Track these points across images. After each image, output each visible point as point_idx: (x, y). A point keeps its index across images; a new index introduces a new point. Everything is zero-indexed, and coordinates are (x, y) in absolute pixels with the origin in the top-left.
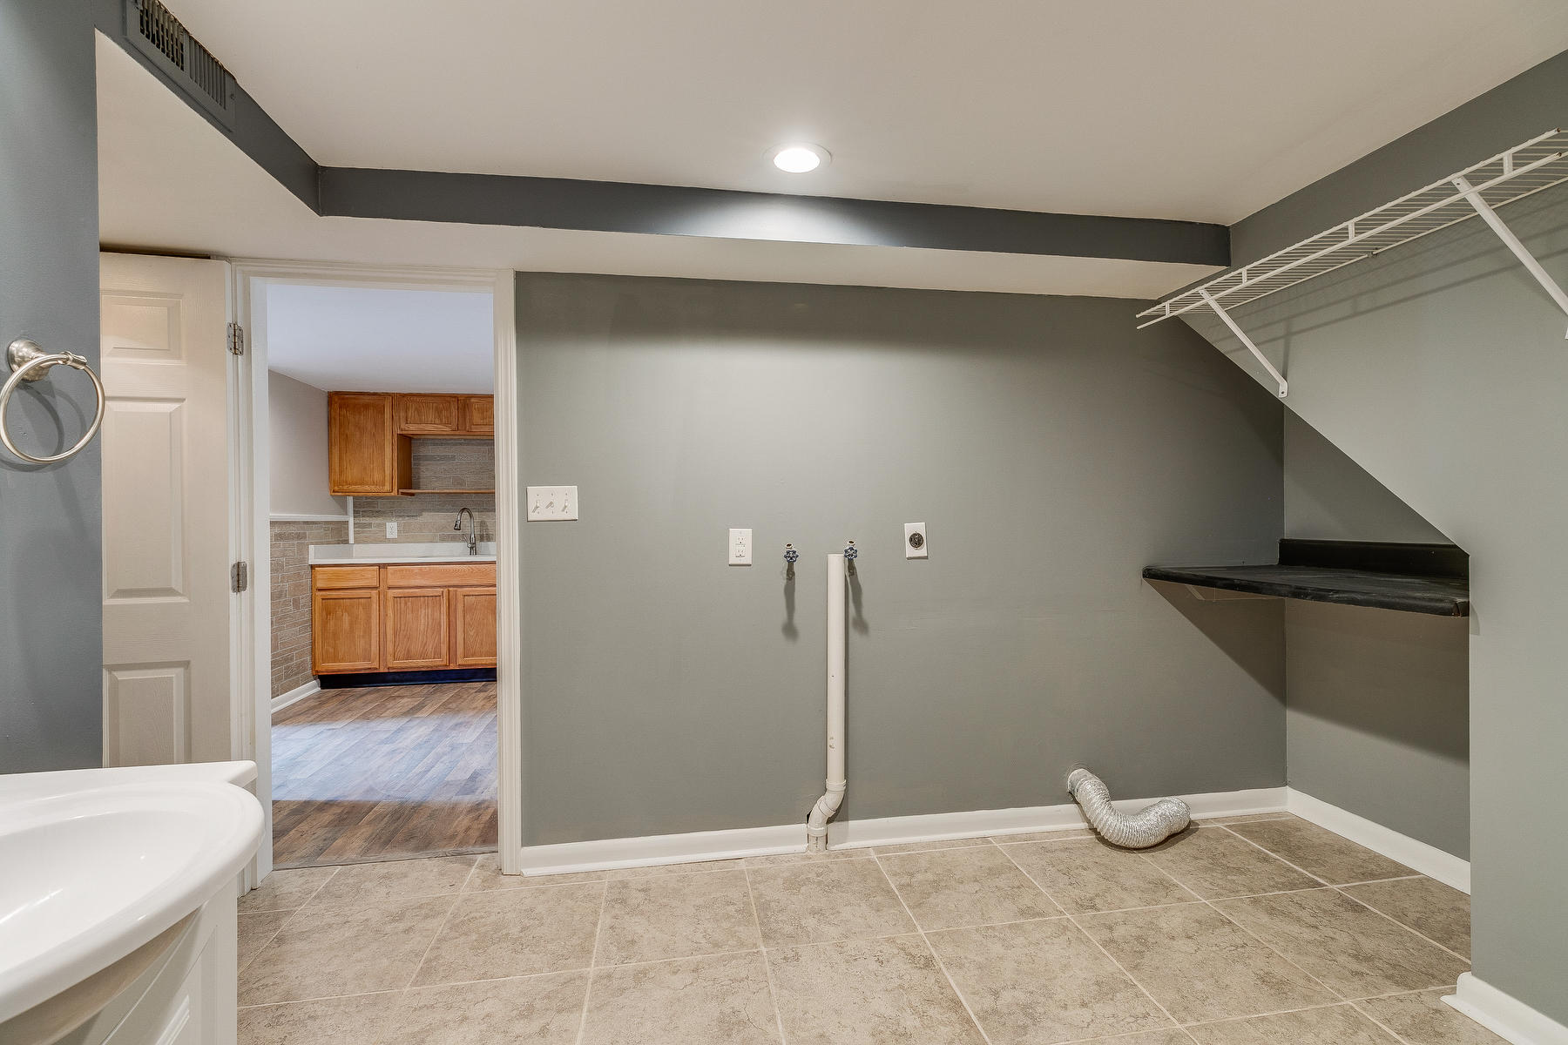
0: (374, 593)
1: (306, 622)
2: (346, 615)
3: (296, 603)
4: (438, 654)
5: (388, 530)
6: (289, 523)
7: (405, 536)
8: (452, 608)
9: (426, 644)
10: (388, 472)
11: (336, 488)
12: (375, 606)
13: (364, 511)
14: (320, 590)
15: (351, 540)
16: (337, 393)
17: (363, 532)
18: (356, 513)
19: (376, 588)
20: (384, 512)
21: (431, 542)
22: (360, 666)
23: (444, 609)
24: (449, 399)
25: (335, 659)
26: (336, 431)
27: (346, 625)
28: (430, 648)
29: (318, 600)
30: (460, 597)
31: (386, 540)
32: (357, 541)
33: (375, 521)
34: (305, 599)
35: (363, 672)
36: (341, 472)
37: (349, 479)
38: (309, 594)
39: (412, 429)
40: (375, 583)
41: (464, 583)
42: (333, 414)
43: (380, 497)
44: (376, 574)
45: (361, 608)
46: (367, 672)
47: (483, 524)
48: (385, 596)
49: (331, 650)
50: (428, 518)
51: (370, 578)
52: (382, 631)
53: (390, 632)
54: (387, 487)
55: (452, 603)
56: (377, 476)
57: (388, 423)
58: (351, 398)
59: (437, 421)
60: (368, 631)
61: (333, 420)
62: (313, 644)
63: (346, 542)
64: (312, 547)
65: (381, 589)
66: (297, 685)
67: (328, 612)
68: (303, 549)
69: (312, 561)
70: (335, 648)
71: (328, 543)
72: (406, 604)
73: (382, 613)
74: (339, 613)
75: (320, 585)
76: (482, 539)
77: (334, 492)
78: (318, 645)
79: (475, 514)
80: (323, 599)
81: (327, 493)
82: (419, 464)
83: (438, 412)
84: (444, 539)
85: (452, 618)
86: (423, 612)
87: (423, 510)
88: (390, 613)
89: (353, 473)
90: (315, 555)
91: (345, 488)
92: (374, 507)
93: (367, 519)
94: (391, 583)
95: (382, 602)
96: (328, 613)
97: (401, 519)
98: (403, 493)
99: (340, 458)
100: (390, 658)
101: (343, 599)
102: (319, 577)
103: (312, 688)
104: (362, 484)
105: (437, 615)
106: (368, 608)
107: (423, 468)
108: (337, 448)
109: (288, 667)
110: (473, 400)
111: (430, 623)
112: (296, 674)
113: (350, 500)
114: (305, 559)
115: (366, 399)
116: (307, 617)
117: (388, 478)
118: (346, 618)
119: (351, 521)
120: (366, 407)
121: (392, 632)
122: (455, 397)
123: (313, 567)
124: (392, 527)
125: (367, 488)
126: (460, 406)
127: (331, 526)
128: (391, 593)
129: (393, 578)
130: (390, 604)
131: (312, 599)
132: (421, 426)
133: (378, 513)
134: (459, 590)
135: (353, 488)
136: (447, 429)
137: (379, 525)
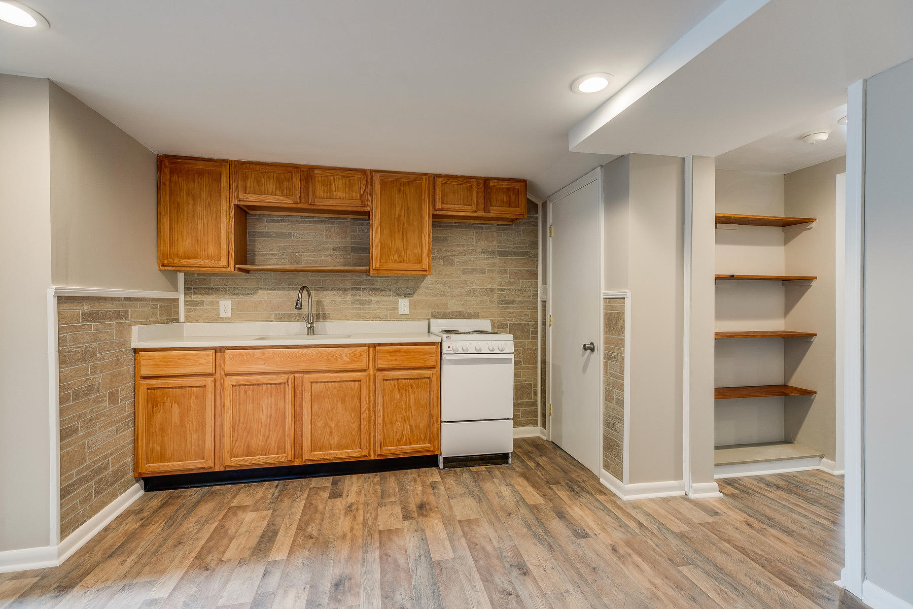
0: (210, 380)
1: (128, 416)
2: (175, 406)
3: (113, 398)
4: (281, 449)
5: (221, 308)
6: (105, 299)
7: (238, 316)
8: (298, 395)
9: (268, 437)
10: (224, 245)
11: (166, 262)
12: (210, 396)
13: (197, 289)
14: (145, 378)
15: (182, 319)
16: (168, 157)
17: (195, 310)
18: (187, 290)
19: (211, 375)
20: (218, 290)
21: (267, 321)
22: (193, 465)
23: (289, 398)
24: (291, 169)
25: (162, 458)
26: (165, 198)
27: (176, 418)
28: (273, 443)
29: (143, 391)
30: (307, 385)
31: (218, 319)
32: (188, 319)
33: (207, 299)
34: (125, 391)
35: (195, 472)
36: (171, 244)
37: (181, 252)
38: (132, 383)
39: (252, 199)
40: (210, 369)
41: (310, 368)
42: (163, 179)
43: (214, 275)
44: (212, 358)
45: (193, 398)
46: (200, 471)
47: (319, 303)
48: (222, 384)
49: (158, 448)
50: (265, 296)
51: (205, 363)
52: (217, 424)
53: (227, 425)
54: (223, 262)
55: (299, 389)
56: (212, 250)
57: (224, 193)
58: (185, 163)
59: (278, 192)
60: (202, 426)
61: (163, 186)
62: (135, 441)
63: (176, 320)
64: (135, 328)
65: (217, 376)
66: (114, 496)
67: (154, 403)
68: (124, 330)
69: (136, 344)
70: (162, 445)
71: (156, 322)
72: (246, 392)
73: (218, 403)
74: (168, 404)
75: (145, 372)
76: (318, 319)
77: (163, 265)
78: (142, 443)
79: (313, 293)
80: (148, 389)
81: (156, 267)
82: (254, 241)
83: (279, 181)
84: (280, 318)
85: (298, 408)
86: (266, 401)
87: (260, 288)
88: (228, 403)
89: (184, 245)
90: (139, 337)
91: (176, 261)
92: (206, 284)
93: (200, 296)
94: (229, 368)
95: (218, 391)
96: (155, 405)
97: (235, 297)
98: (240, 269)
99: (171, 229)
100: (226, 455)
101: (172, 388)
102: (143, 362)
103: (133, 494)
104: (195, 257)
105: (281, 404)
106: (201, 399)
107: (258, 245)
108: (167, 217)
109: (100, 480)
110: (316, 171)
111: (273, 415)
112: (112, 485)
113: (181, 277)
114: (126, 343)
115: (200, 166)
116: (129, 410)
117: (224, 252)
118: (176, 410)
119: (182, 298)
120: (201, 173)
121: (230, 425)
122: (297, 168)
123: (136, 351)
124: (225, 305)
125: (201, 262)
126: (303, 178)
127: (159, 304)
128: (229, 381)
129: (231, 363)
130: (228, 393)
131: (135, 389)
132: (261, 197)
133: (211, 291)
134: (306, 376)
135: (185, 261)
136: (289, 201)
137: (212, 303)
